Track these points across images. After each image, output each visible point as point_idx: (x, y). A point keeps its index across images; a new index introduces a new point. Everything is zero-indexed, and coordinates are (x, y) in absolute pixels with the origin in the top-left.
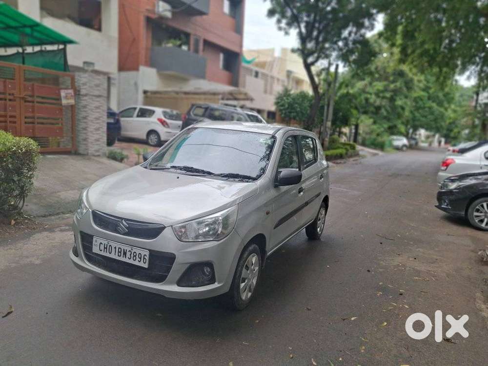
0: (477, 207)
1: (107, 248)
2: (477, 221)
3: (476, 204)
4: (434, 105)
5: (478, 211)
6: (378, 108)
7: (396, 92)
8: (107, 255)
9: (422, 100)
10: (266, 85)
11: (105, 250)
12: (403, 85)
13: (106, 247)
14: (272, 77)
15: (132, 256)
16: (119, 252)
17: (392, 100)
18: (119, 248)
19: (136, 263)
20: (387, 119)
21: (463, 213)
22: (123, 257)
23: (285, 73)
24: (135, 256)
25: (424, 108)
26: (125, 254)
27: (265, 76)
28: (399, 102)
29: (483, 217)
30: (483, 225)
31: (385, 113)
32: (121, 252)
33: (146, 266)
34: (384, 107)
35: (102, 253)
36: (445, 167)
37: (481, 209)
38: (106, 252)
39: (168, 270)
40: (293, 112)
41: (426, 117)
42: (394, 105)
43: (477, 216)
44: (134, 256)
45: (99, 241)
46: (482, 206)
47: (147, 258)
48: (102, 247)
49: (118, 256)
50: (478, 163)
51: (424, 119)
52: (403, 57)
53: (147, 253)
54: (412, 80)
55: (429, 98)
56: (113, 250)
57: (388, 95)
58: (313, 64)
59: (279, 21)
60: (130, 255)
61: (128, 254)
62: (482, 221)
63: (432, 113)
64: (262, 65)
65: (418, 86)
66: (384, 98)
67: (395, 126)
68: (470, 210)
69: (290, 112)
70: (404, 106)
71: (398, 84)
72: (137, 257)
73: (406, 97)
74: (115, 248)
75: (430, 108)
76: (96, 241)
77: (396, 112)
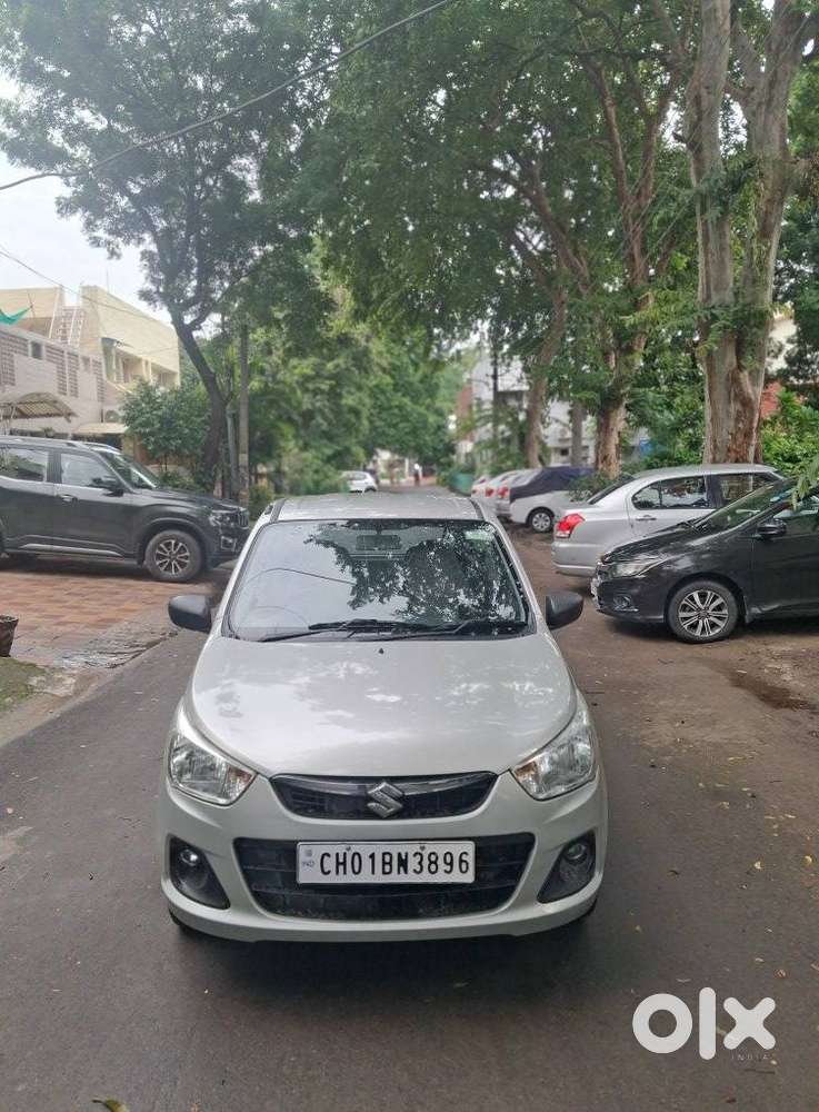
0: (684, 602)
1: (344, 863)
2: (685, 626)
3: (681, 597)
4: (406, 400)
5: (684, 608)
6: (308, 416)
7: (338, 378)
8: (350, 878)
9: (383, 392)
10: (61, 375)
11: (341, 867)
12: (351, 362)
13: (341, 860)
14: (73, 355)
15: (426, 863)
16: (384, 863)
17: (334, 395)
18: (384, 854)
19: (441, 878)
20: (328, 437)
21: (662, 617)
22: (399, 872)
23: (98, 345)
24: (435, 863)
25: (390, 408)
26: (403, 863)
27: (56, 353)
28: (349, 400)
29: (695, 620)
30: (698, 633)
31: (325, 426)
32: (390, 863)
33: (469, 878)
34: (321, 411)
35: (332, 879)
36: (568, 532)
37: (690, 604)
38: (345, 873)
39: (516, 873)
40: (175, 438)
41: (395, 426)
42: (338, 405)
43: (686, 619)
44: (431, 862)
45: (319, 850)
46: (692, 599)
47: (470, 859)
48: (330, 864)
49: (384, 873)
50: (625, 517)
51: (392, 431)
52: (363, 307)
53: (470, 847)
54: (366, 352)
55: (396, 388)
56: (367, 863)
57: (325, 386)
58: (196, 325)
59: (89, 225)
60: (420, 863)
61: (413, 863)
62: (694, 626)
63: (405, 418)
64: (41, 326)
65: (378, 364)
66: (316, 392)
67: (347, 450)
68: (671, 609)
69: (168, 439)
70: (360, 407)
71: (340, 361)
72: (441, 862)
73: (360, 388)
74: (372, 856)
75: (400, 408)
76: (309, 854)
77: (345, 421)
